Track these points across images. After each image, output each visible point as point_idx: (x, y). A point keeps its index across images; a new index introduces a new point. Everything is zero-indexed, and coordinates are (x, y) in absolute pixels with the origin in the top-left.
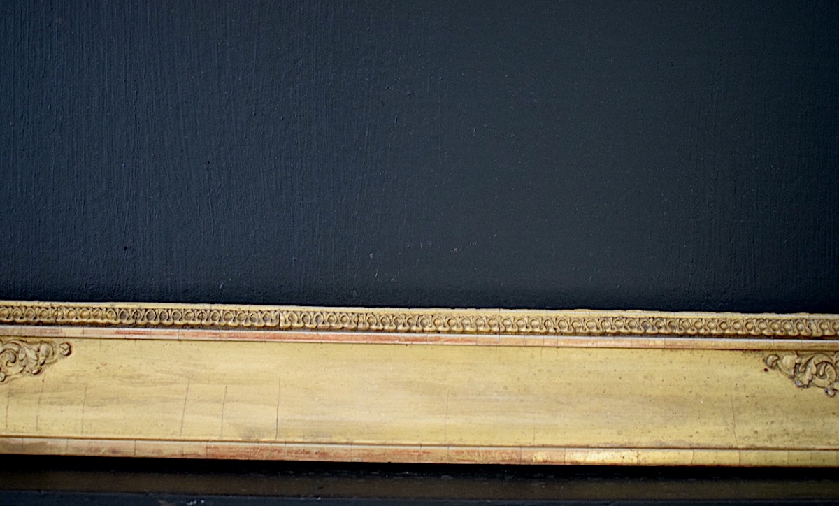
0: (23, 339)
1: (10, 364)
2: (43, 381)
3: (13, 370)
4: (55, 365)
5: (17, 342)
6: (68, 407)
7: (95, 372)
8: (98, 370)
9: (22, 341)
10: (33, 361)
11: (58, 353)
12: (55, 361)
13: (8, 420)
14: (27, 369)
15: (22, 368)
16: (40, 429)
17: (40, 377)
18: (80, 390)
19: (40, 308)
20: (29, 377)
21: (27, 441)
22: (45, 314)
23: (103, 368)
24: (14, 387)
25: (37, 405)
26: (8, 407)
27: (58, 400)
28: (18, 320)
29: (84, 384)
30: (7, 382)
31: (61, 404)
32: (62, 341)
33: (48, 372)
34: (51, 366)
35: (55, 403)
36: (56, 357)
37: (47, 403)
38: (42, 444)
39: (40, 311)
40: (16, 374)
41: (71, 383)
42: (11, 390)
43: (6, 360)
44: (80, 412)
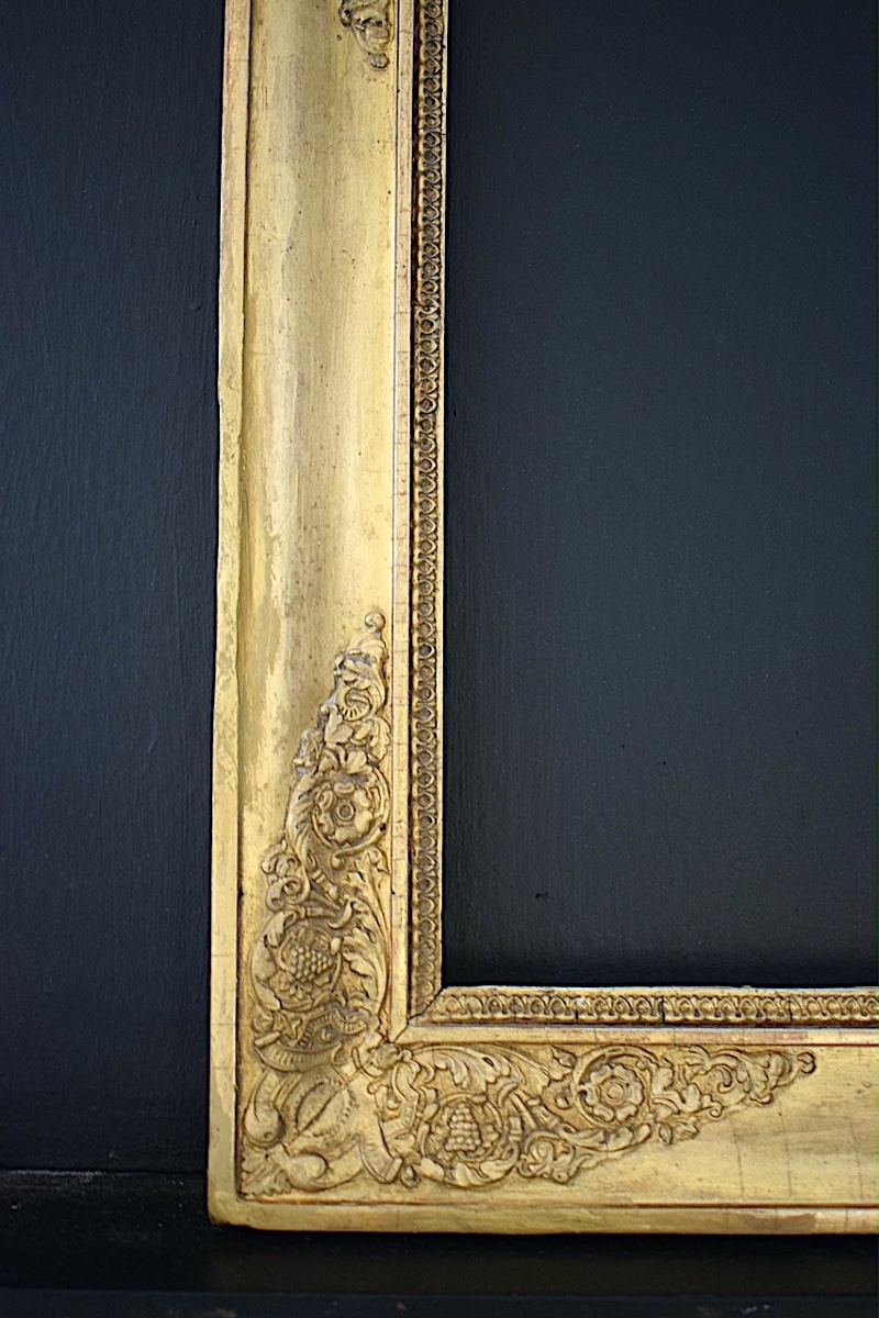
0: (740, 1049)
1: (723, 1089)
2: (780, 1114)
3: (732, 1099)
4: (792, 1088)
5: (732, 1053)
6: (834, 1156)
7: (856, 1098)
8: (860, 1096)
9: (740, 1052)
10: (758, 1083)
11: (795, 1070)
12: (792, 1082)
13: (744, 1180)
14: (752, 1095)
15: (743, 1095)
16: (796, 1193)
17: (774, 1108)
18: (843, 1128)
19: (761, 998)
20: (756, 1109)
21: (783, 1213)
22: (770, 1007)
23: (868, 1092)
24: (737, 1125)
25: (785, 1155)
26: (739, 1158)
27: (816, 1145)
28: (732, 1018)
29: (845, 1118)
30: (725, 1117)
31: (821, 1152)
32: (800, 1050)
33: (784, 1100)
34: (787, 1090)
35: (811, 1149)
36: (793, 1075)
37: (798, 1149)
38: (807, 1217)
39: (762, 1003)
40: (737, 1103)
41: (825, 1117)
42: (736, 1130)
43: (717, 1082)
44: (855, 1164)
